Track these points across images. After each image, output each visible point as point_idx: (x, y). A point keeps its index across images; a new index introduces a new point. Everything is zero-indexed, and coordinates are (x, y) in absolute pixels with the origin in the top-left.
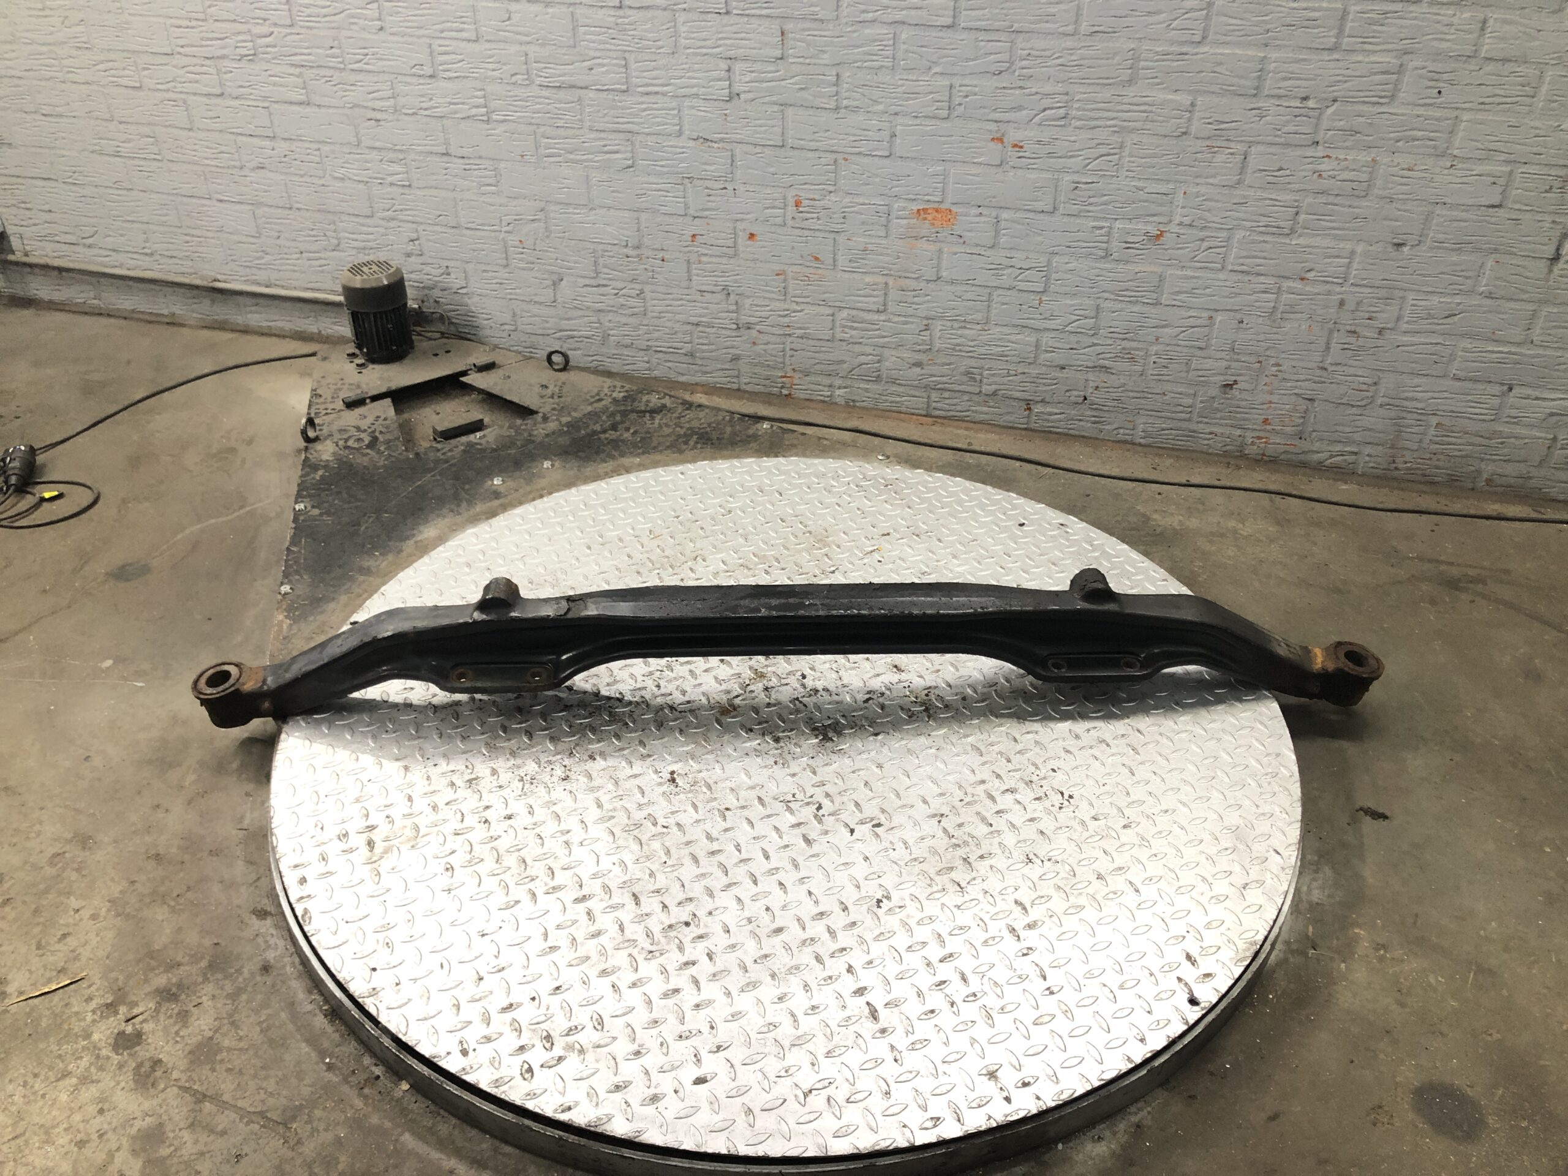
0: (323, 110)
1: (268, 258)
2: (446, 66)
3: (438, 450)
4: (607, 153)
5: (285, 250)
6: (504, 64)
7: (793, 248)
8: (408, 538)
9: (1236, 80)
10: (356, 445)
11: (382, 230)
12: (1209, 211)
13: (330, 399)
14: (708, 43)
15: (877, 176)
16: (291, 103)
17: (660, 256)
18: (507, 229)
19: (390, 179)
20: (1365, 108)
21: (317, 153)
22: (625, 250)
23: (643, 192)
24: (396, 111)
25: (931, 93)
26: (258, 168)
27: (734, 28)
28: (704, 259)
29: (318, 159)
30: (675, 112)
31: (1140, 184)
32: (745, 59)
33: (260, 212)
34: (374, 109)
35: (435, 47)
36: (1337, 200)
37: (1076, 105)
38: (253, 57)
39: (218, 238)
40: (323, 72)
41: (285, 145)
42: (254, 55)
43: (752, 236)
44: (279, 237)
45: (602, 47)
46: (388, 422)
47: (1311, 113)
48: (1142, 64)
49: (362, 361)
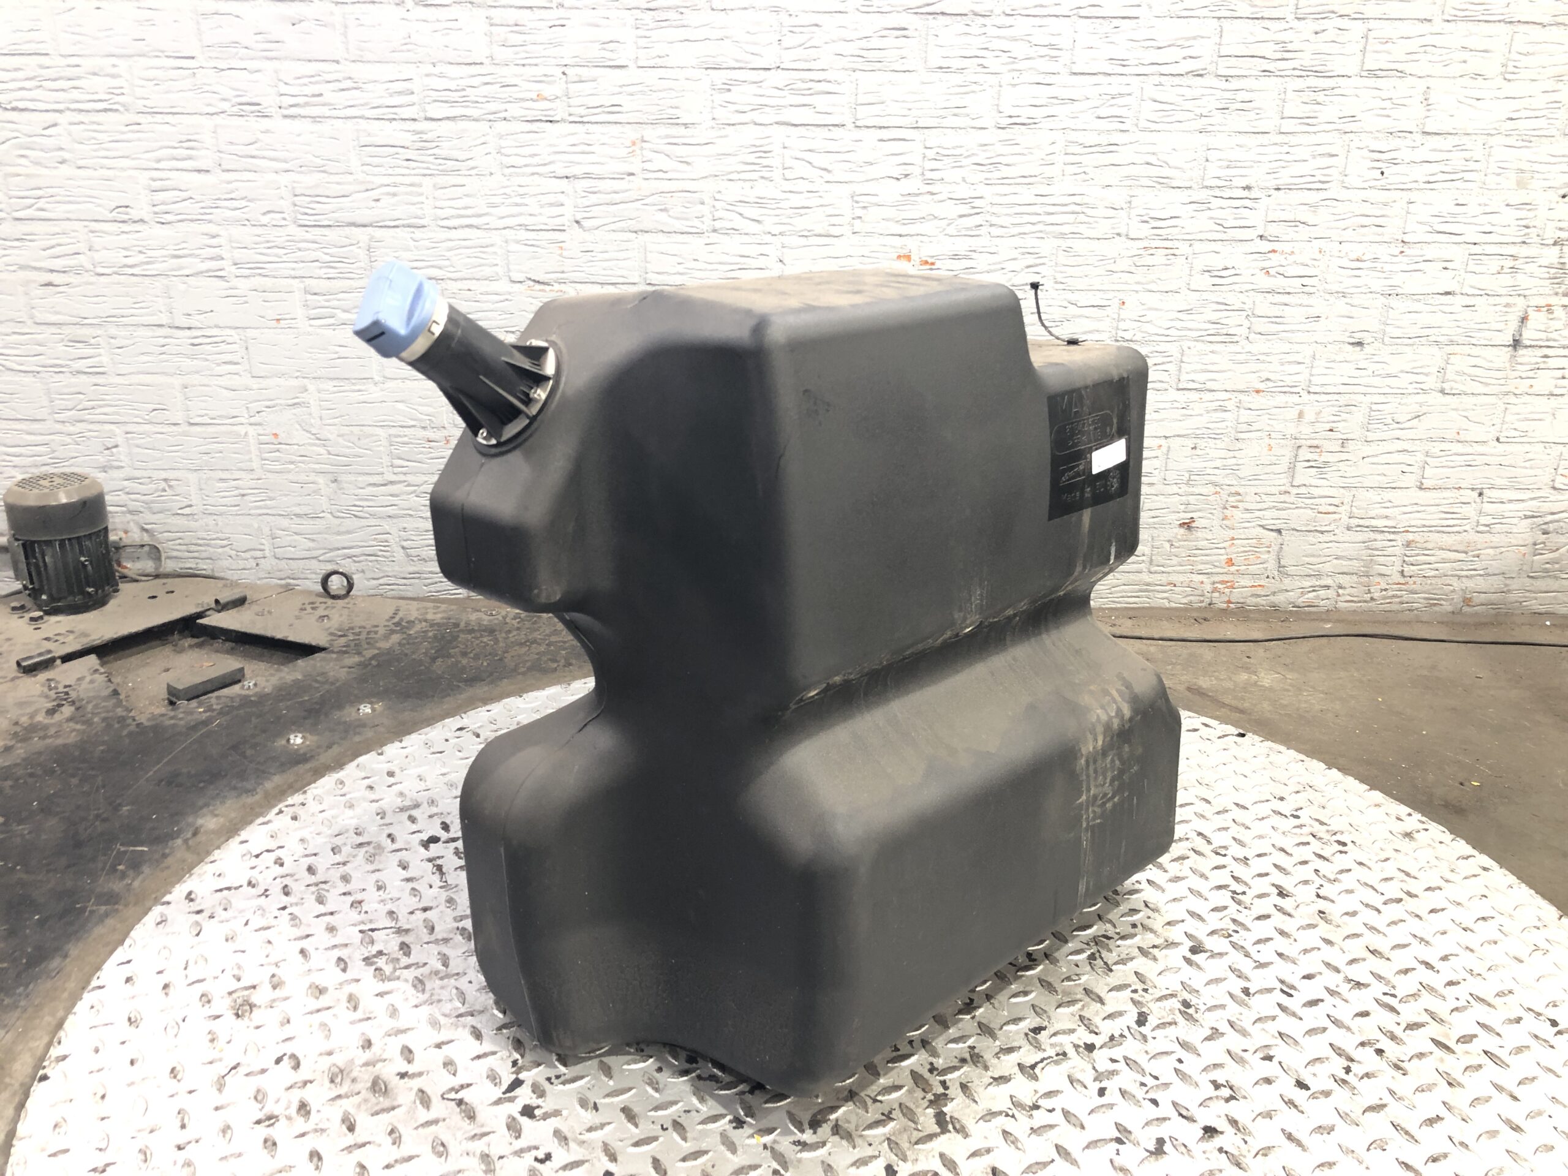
9: (1169, 171)
11: (60, 438)
12: (1151, 322)
14: (537, 159)
19: (75, 365)
20: (1308, 195)
22: (425, 433)
24: (85, 270)
25: (822, 206)
27: (570, 140)
30: (492, 249)
32: (587, 176)
34: (52, 271)
36: (1286, 299)
37: (994, 210)
45: (390, 171)
47: (1251, 204)
49: (37, 614)
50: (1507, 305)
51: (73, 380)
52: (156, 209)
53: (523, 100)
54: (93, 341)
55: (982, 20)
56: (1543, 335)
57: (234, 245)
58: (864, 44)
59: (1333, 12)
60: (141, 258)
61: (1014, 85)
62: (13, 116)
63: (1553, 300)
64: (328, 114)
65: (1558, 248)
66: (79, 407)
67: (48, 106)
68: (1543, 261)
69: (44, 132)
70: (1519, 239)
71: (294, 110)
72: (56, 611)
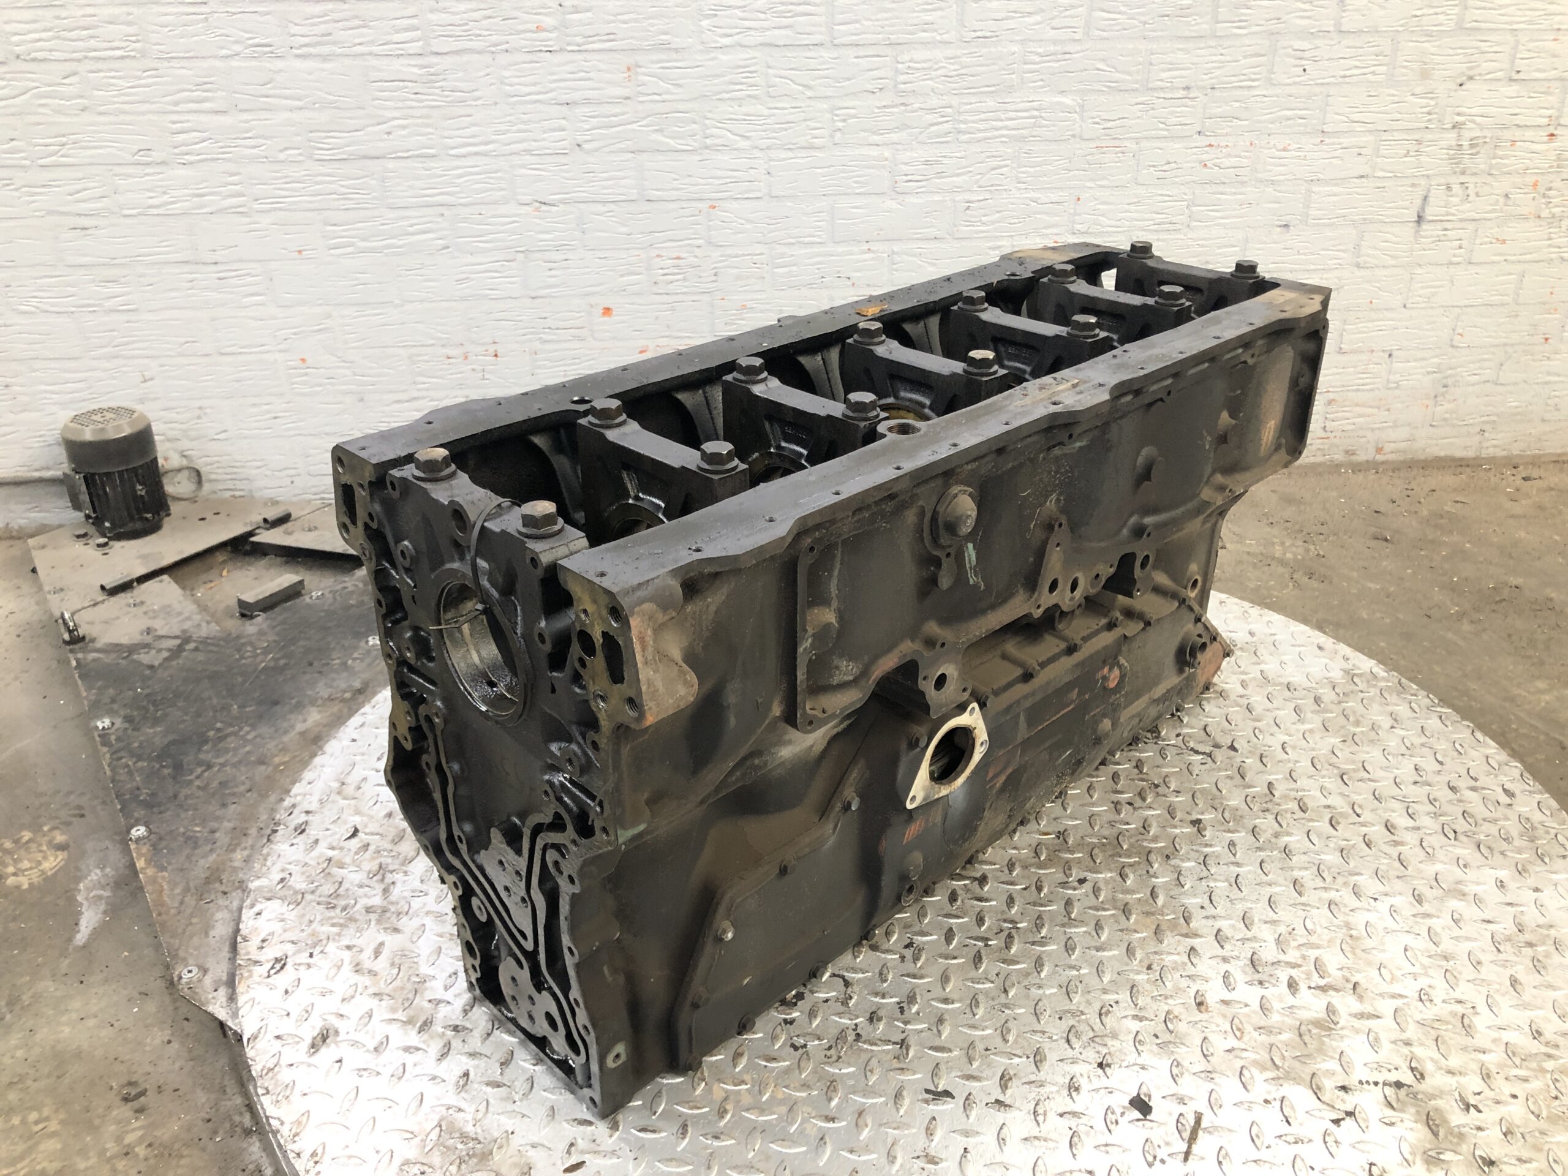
4: (413, 234)
6: (266, 139)
7: (657, 318)
9: (1118, 76)
12: (1103, 215)
14: (538, 88)
15: (749, 221)
17: (492, 349)
18: (281, 347)
19: (108, 304)
20: (1239, 92)
22: (444, 351)
23: (464, 276)
24: (112, 213)
25: (805, 120)
27: (569, 68)
28: (547, 346)
30: (499, 174)
31: (1032, 195)
32: (587, 101)
34: (79, 215)
35: (166, 125)
36: (1221, 188)
37: (962, 118)
43: (607, 311)
45: (400, 104)
47: (1190, 103)
48: (1026, 67)
49: (102, 540)
50: (1413, 185)
51: (107, 318)
53: (524, 31)
54: (123, 280)
56: (1443, 211)
57: (254, 181)
60: (166, 198)
64: (340, 51)
65: (1456, 130)
66: (115, 343)
67: (68, 56)
68: (1444, 144)
69: (65, 81)
70: (1423, 125)
71: (305, 50)
72: (119, 537)
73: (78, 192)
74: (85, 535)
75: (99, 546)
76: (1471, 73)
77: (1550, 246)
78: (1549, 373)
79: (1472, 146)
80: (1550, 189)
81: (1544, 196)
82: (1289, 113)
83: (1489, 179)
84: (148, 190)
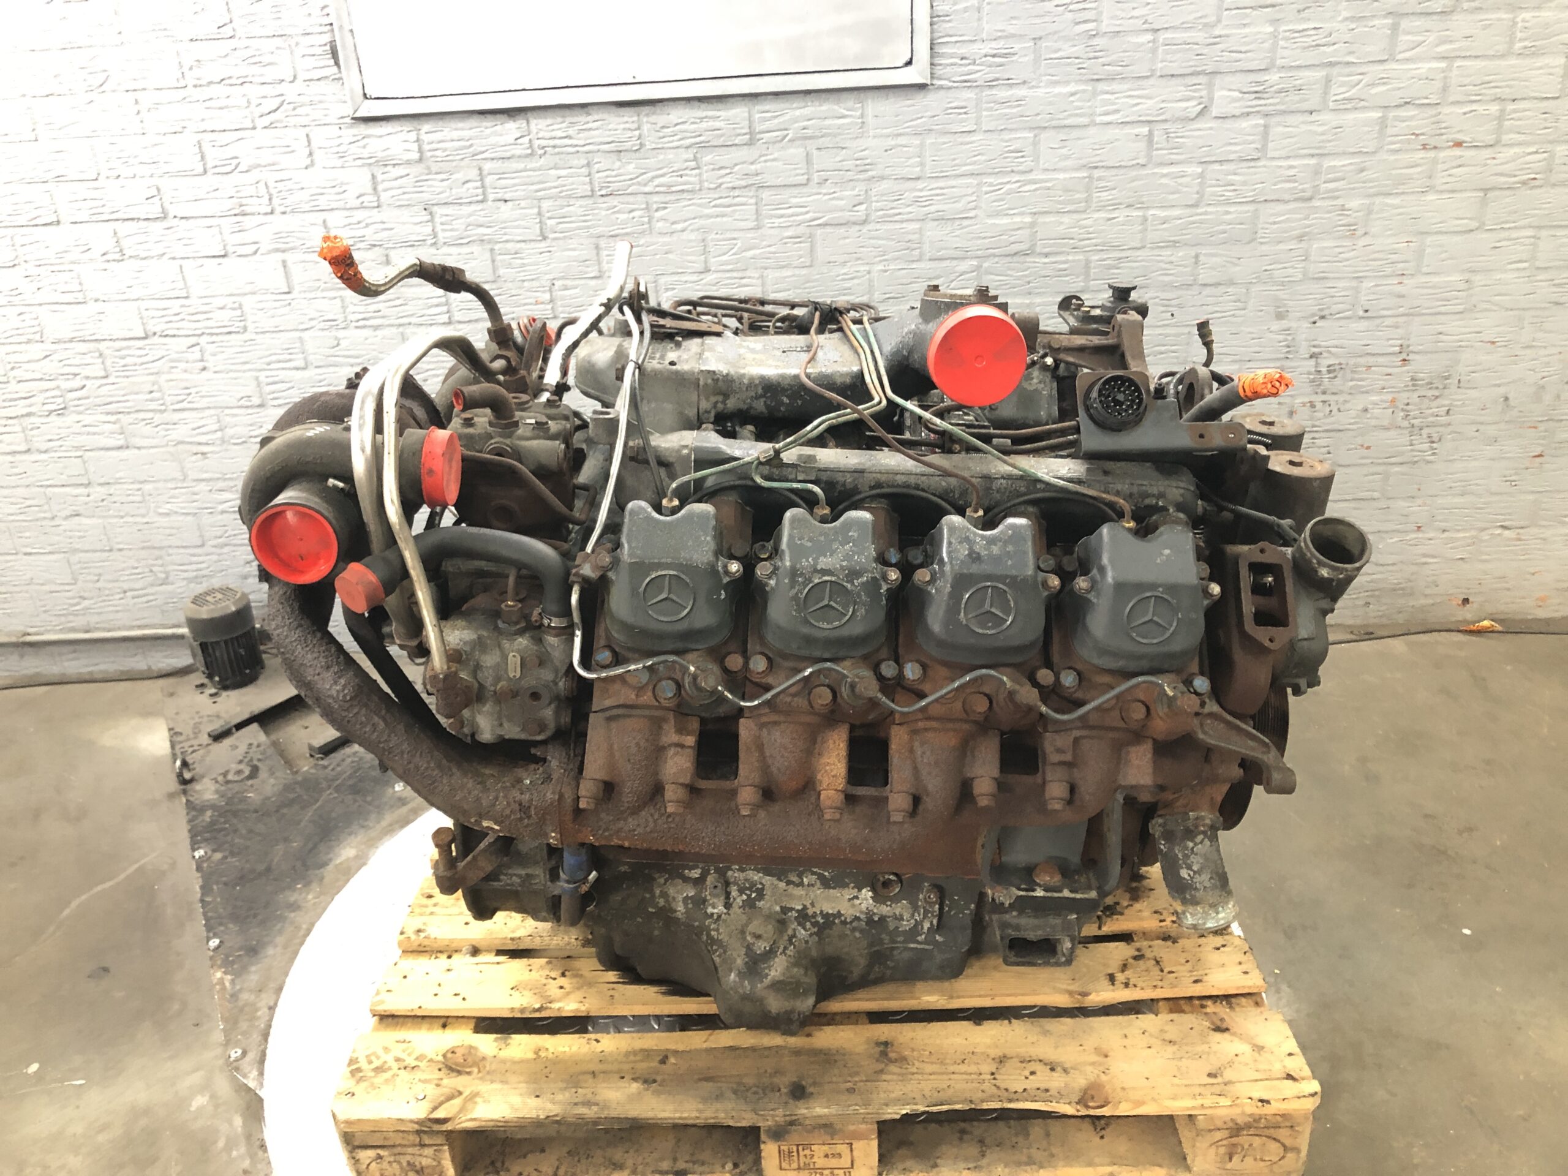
0: (143, 451)
1: (86, 603)
2: (275, 395)
3: (325, 767)
5: (107, 592)
8: (325, 864)
10: (236, 778)
11: (215, 557)
13: (192, 736)
16: (108, 449)
19: (221, 507)
21: (140, 493)
24: (223, 441)
26: (72, 516)
29: (139, 499)
33: (74, 558)
34: (200, 444)
35: (262, 379)
38: (61, 411)
39: (27, 592)
40: (142, 415)
41: (103, 490)
42: (65, 408)
44: (98, 581)
46: (262, 748)
49: (213, 691)
50: (1279, 403)
51: (220, 517)
52: (272, 396)
53: (525, 304)
55: (857, 228)
56: (1309, 423)
58: (772, 249)
59: (1120, 204)
61: (886, 271)
62: (167, 340)
63: (1314, 398)
64: (388, 322)
65: (1314, 360)
67: (191, 333)
68: (1305, 370)
69: (191, 350)
70: (1282, 356)
71: (361, 323)
72: (225, 688)
73: (199, 428)
74: (202, 685)
75: (211, 695)
76: (1323, 313)
77: (1412, 450)
78: (1425, 555)
79: (1329, 372)
80: (1408, 404)
81: (1403, 410)
82: (1163, 349)
83: (1348, 397)
84: (251, 425)
